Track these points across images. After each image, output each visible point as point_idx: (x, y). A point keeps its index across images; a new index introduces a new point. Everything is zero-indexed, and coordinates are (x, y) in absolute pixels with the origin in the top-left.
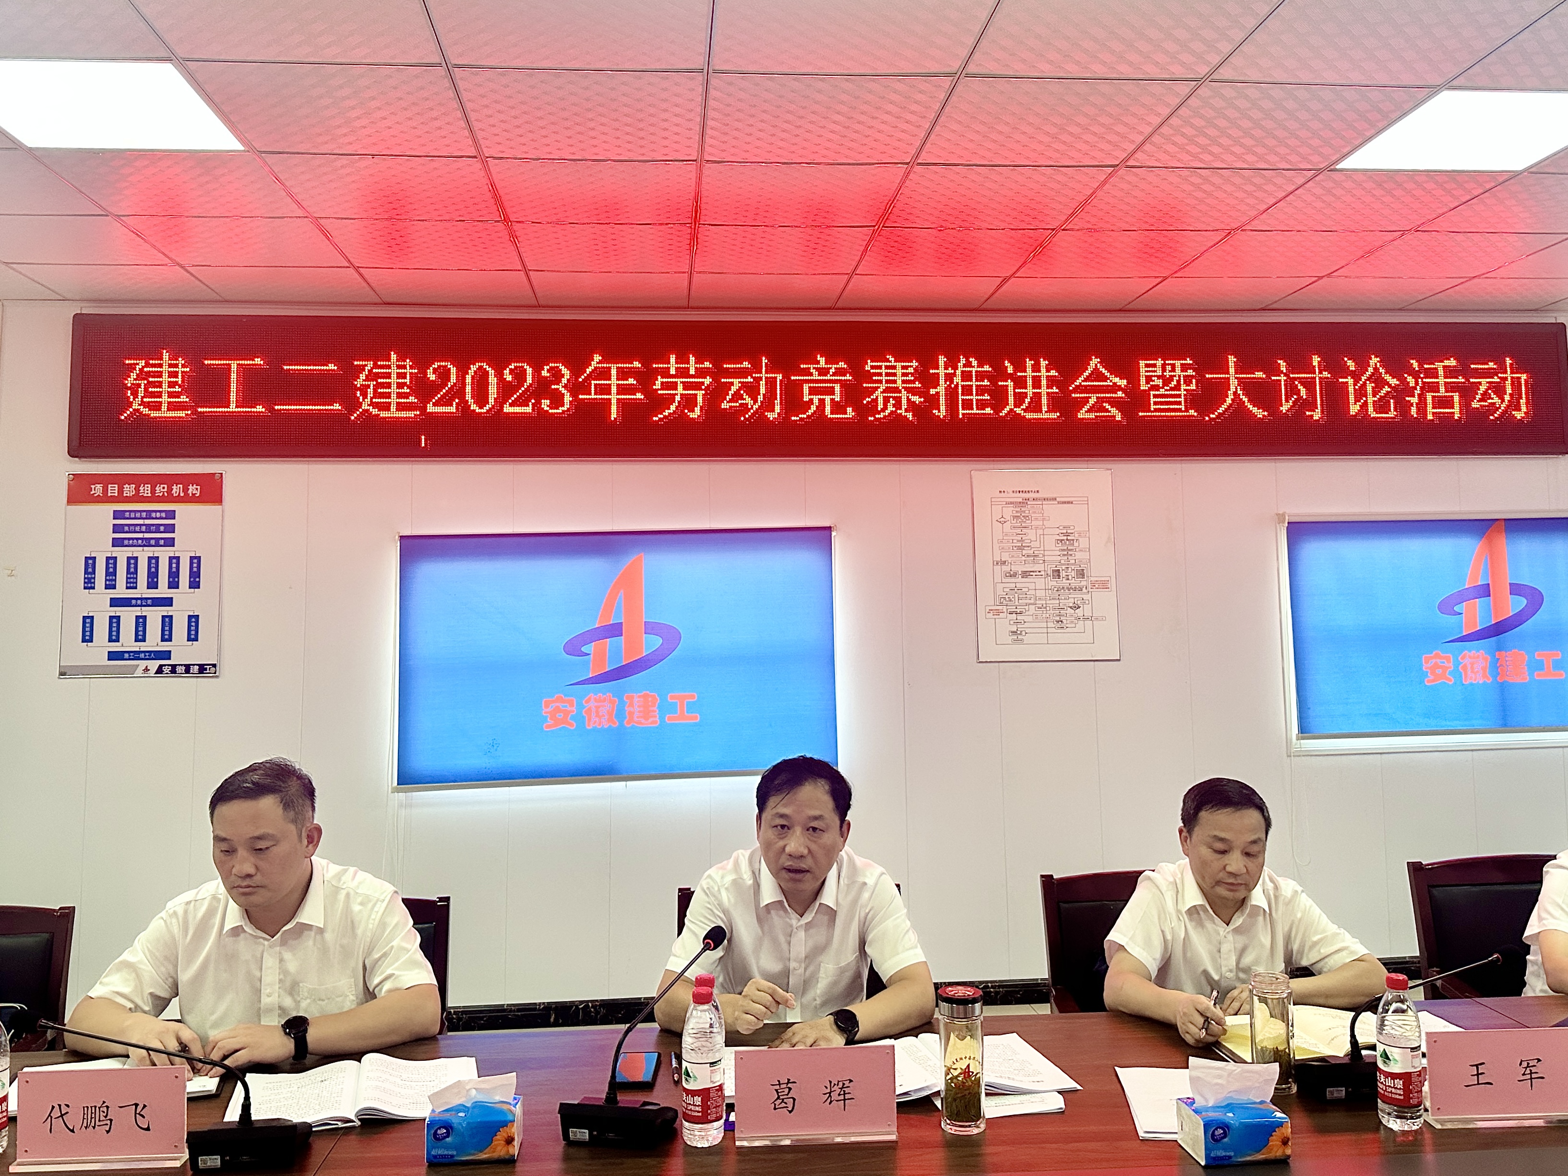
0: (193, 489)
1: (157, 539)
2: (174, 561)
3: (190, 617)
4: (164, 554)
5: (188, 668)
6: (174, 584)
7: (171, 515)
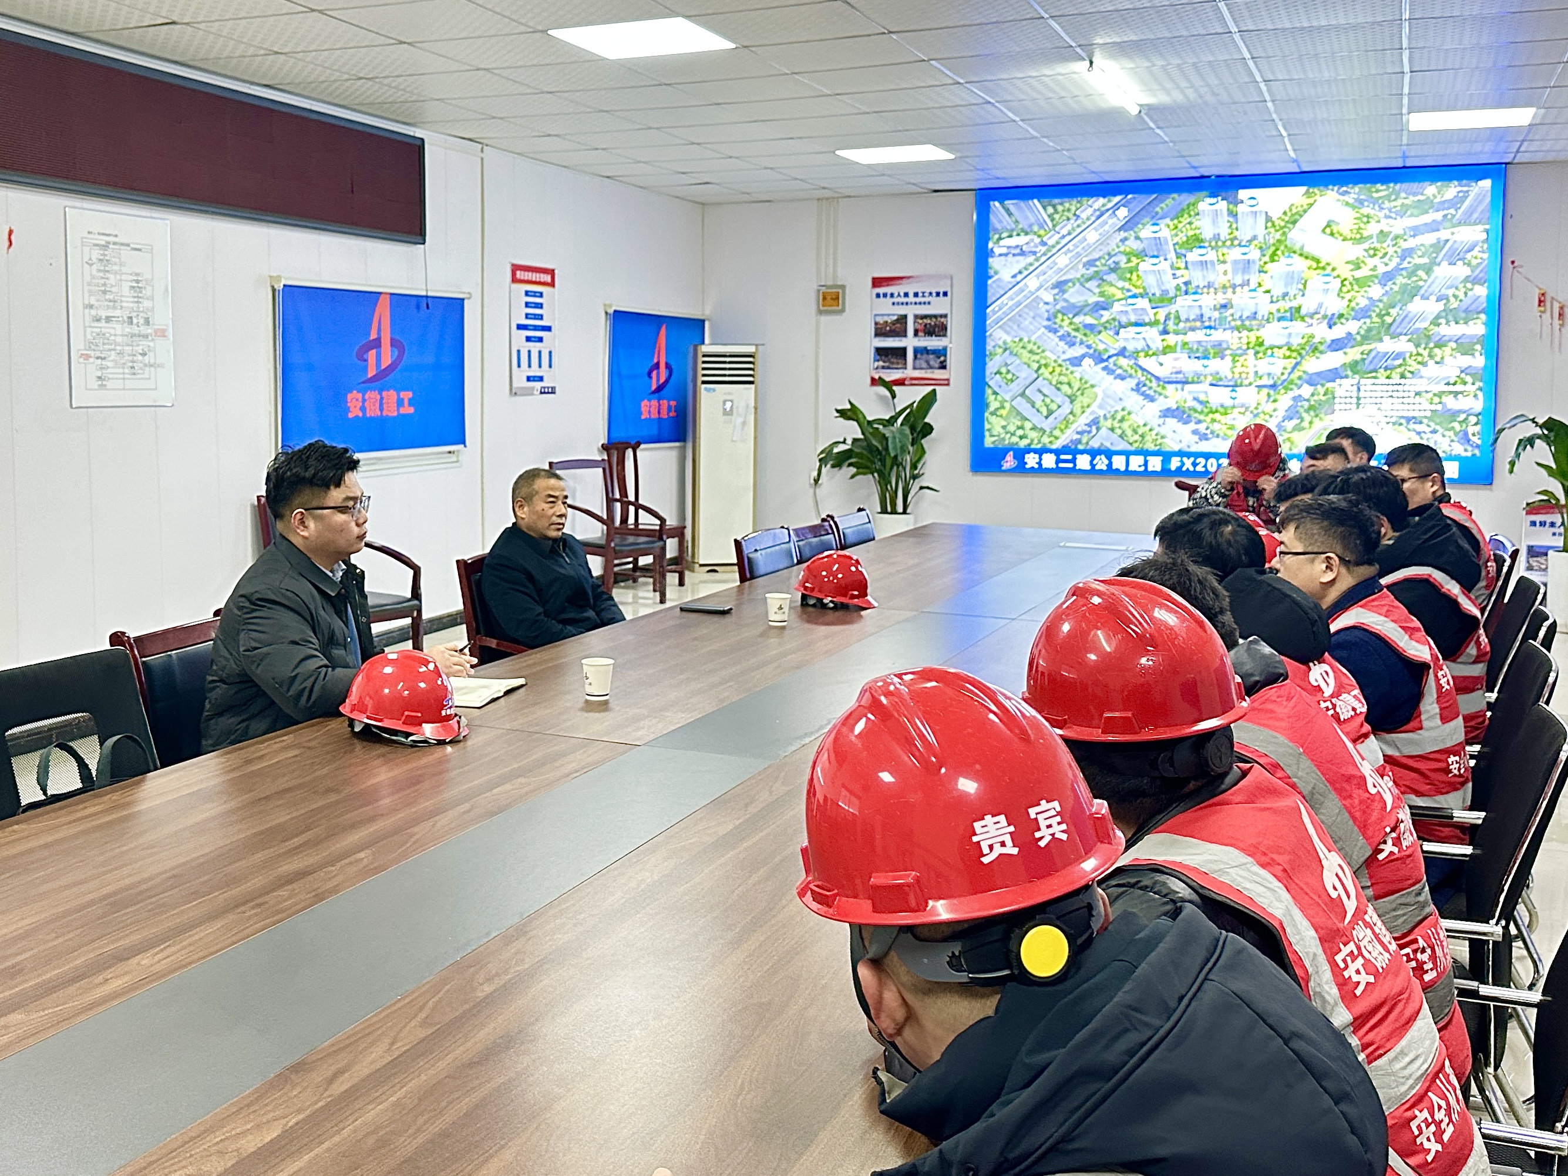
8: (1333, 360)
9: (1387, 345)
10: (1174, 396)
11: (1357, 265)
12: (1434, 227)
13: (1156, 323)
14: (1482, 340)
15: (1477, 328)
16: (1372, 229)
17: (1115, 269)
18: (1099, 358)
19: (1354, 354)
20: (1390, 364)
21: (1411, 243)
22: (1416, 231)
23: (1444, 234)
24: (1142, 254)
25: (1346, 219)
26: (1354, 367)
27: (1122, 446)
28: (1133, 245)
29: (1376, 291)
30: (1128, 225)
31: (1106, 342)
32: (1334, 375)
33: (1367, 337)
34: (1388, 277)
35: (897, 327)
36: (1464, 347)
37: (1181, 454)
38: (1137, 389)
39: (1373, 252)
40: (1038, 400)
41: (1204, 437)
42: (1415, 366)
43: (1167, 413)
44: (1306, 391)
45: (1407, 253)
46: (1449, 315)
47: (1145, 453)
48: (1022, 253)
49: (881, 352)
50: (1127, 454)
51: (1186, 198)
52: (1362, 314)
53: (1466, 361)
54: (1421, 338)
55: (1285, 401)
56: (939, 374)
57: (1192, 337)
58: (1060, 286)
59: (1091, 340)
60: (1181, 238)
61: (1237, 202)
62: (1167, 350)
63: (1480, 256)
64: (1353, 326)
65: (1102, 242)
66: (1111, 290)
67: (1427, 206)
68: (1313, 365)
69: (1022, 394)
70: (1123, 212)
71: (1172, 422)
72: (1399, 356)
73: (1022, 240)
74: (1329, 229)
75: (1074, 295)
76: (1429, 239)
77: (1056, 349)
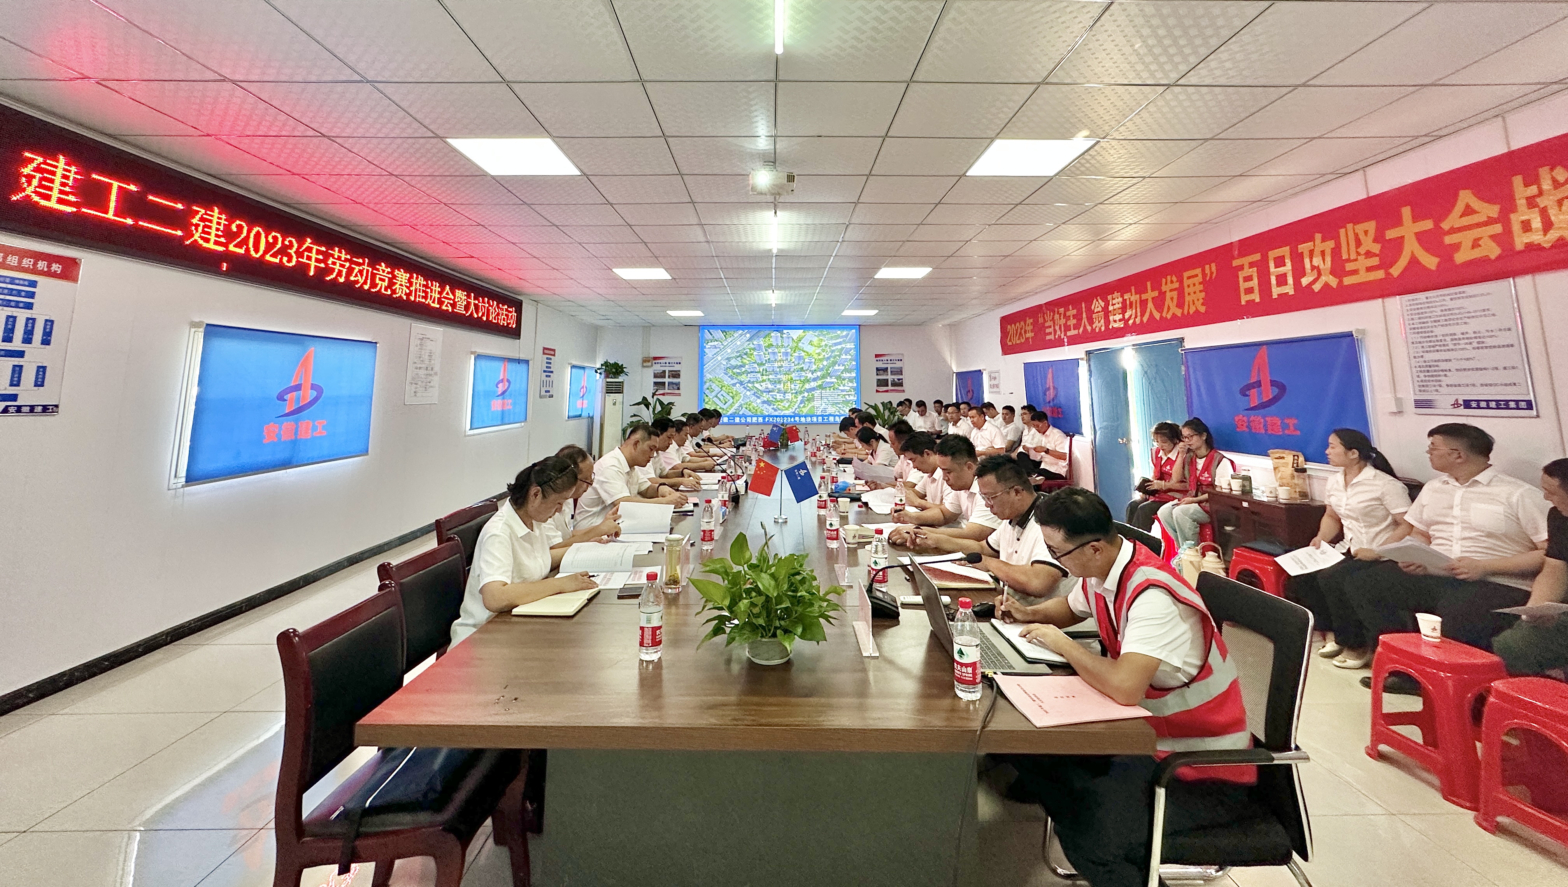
0: (56, 267)
1: (18, 302)
2: (31, 321)
3: (39, 367)
4: (22, 315)
5: (32, 408)
6: (27, 340)
7: (33, 284)
8: (813, 384)
9: (829, 380)
10: (766, 397)
11: (819, 354)
12: (840, 343)
13: (759, 372)
14: (855, 378)
15: (854, 375)
16: (823, 343)
17: (746, 354)
18: (741, 383)
19: (820, 382)
20: (830, 385)
21: (834, 348)
22: (836, 344)
23: (843, 346)
24: (754, 349)
25: (816, 340)
26: (821, 387)
27: (750, 413)
28: (752, 346)
29: (825, 363)
30: (750, 340)
31: (743, 378)
32: (813, 389)
33: (823, 377)
34: (828, 358)
35: (662, 375)
36: (851, 380)
37: (769, 416)
38: (754, 394)
39: (823, 351)
40: (722, 398)
41: (775, 410)
42: (837, 386)
43: (764, 402)
44: (806, 394)
45: (833, 351)
46: (846, 370)
47: (758, 417)
48: (716, 348)
49: (656, 383)
50: (752, 417)
51: (767, 332)
52: (822, 370)
53: (851, 384)
54: (839, 378)
55: (800, 398)
56: (677, 392)
57: (771, 377)
58: (729, 359)
59: (739, 378)
60: (766, 344)
61: (783, 334)
62: (763, 381)
63: (853, 352)
64: (819, 374)
65: (742, 345)
66: (745, 361)
67: (838, 337)
68: (807, 386)
69: (716, 396)
70: (748, 335)
71: (765, 405)
72: (832, 383)
73: (716, 343)
74: (811, 343)
75: (733, 362)
76: (839, 347)
77: (728, 381)
